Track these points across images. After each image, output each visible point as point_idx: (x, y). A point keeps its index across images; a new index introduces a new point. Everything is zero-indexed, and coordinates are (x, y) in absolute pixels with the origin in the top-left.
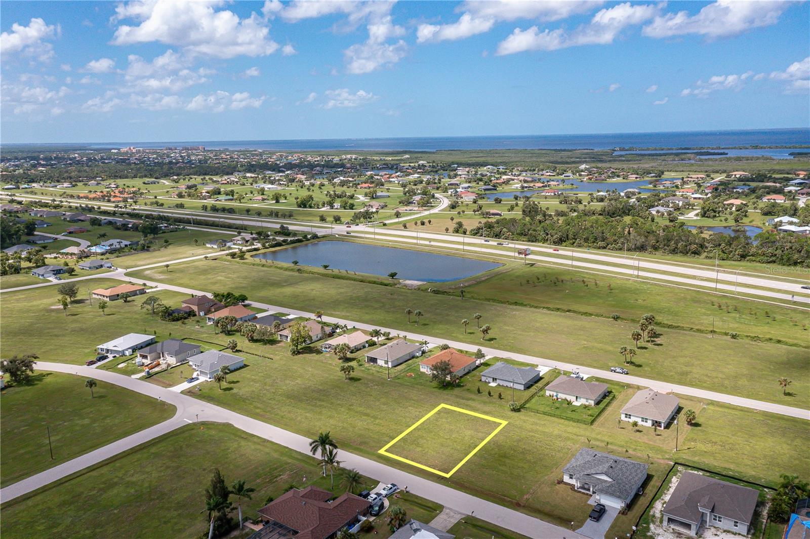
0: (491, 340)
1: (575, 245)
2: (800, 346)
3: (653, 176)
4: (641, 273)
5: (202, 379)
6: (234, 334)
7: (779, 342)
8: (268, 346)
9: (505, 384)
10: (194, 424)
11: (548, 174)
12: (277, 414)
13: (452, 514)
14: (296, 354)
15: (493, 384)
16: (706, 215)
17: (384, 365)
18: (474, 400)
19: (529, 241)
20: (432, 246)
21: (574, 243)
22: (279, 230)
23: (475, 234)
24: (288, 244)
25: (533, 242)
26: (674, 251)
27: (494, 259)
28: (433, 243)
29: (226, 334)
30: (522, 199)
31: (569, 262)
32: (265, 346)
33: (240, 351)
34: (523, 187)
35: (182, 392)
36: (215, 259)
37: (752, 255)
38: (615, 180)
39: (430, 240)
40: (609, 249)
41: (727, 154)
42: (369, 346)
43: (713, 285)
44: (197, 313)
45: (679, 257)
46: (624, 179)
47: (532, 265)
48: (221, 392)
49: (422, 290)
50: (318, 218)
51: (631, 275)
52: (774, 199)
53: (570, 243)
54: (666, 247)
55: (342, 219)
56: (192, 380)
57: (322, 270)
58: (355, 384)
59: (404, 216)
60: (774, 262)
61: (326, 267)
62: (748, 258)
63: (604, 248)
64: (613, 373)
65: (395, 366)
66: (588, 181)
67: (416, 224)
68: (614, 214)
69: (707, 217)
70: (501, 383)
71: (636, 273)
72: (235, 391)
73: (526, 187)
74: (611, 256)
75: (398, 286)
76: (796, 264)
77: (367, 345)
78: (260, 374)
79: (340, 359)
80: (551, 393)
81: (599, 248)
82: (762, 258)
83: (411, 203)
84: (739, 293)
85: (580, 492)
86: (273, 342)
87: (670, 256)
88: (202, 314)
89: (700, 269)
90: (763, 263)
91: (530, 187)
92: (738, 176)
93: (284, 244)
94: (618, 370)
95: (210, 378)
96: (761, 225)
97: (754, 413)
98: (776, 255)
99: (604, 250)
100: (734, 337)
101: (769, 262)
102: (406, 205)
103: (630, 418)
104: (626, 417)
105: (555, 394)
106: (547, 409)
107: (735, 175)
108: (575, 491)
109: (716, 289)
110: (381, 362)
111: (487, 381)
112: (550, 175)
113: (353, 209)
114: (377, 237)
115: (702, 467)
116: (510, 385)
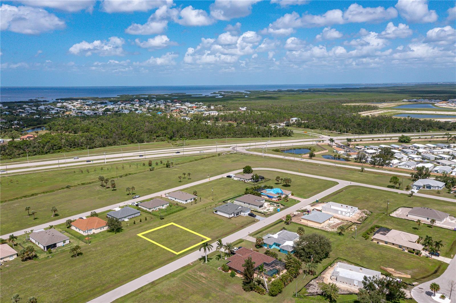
9: (131, 217)
15: (127, 220)
43: (57, 166)
60: (36, 154)
76: (46, 153)
90: (32, 156)
94: (137, 197)
98: (35, 151)
105: (154, 209)
109: (59, 168)
111: (122, 220)
116: (133, 216)
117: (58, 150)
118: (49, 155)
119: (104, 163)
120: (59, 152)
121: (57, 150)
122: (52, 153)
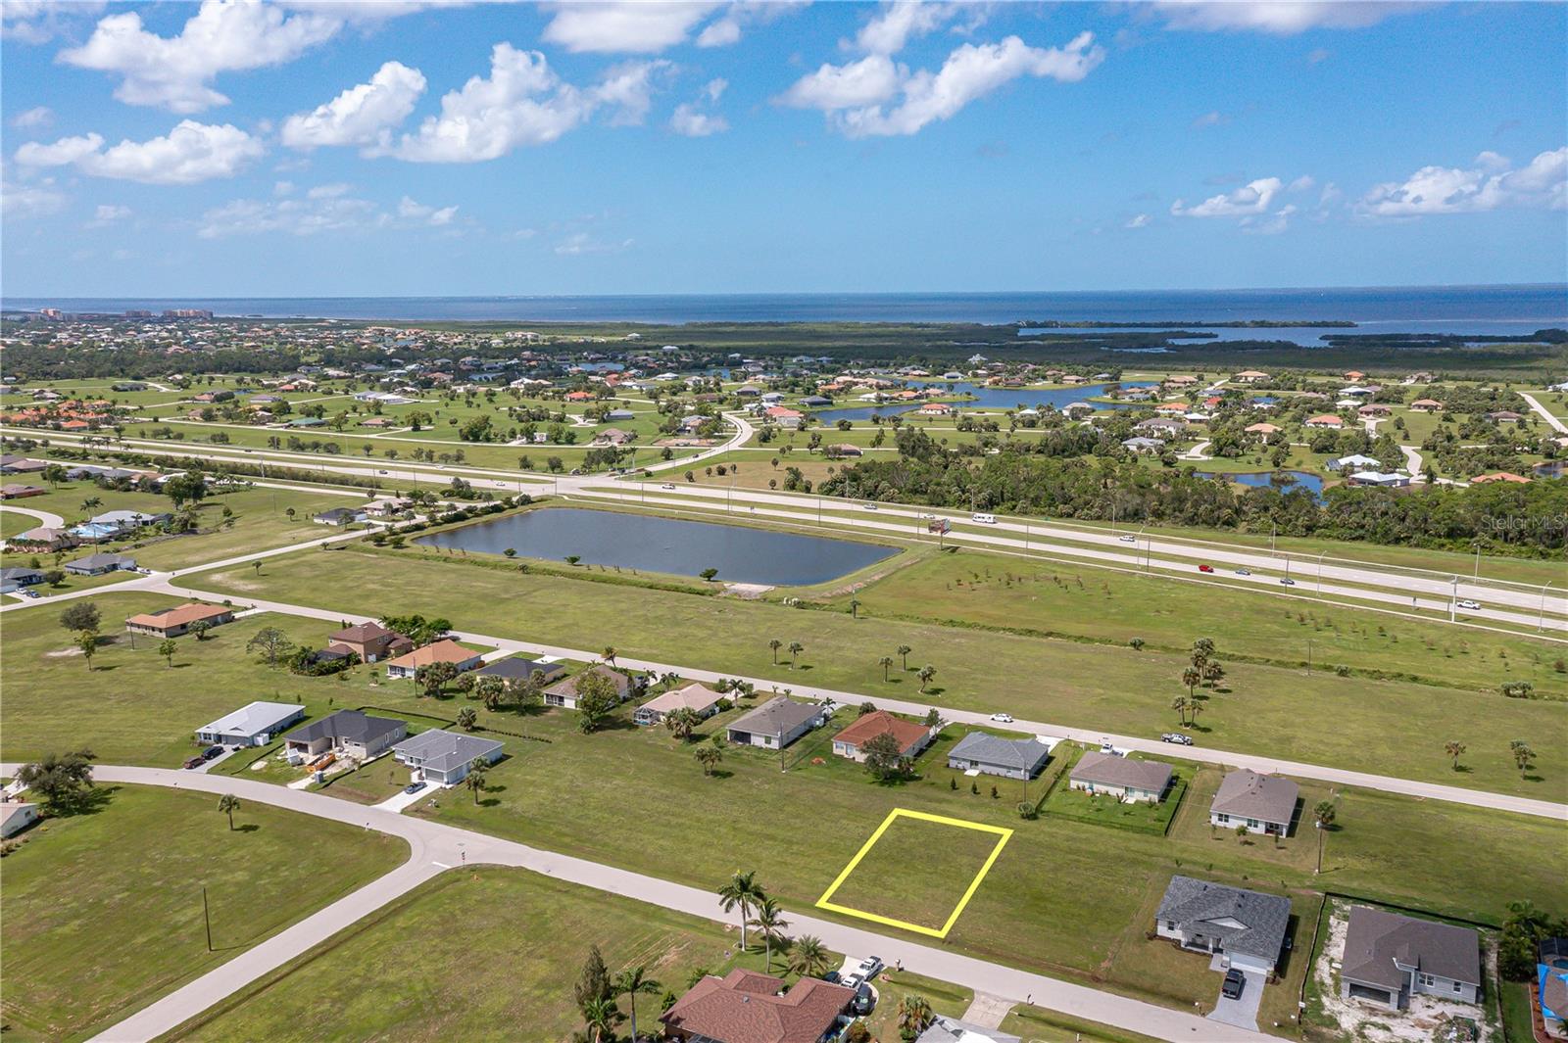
0: (936, 692)
1: (1017, 510)
2: (1451, 685)
3: (1106, 379)
4: (1153, 563)
5: (433, 785)
6: (452, 697)
7: (1415, 679)
8: (529, 718)
9: (995, 770)
10: (457, 870)
11: (917, 372)
12: (605, 845)
13: (992, 1002)
14: (592, 731)
15: (972, 772)
16: (1223, 453)
17: (765, 745)
18: (949, 802)
19: (931, 504)
20: (755, 516)
21: (1014, 507)
22: (451, 488)
23: (829, 492)
24: (477, 515)
25: (938, 505)
26: (1192, 521)
27: (882, 540)
28: (757, 511)
29: (437, 697)
30: (887, 422)
31: (1021, 544)
32: (524, 718)
33: (483, 729)
34: (880, 399)
35: (404, 812)
36: (343, 549)
37: (1326, 527)
38: (1039, 384)
39: (753, 505)
40: (1079, 518)
41: (1216, 336)
42: (721, 710)
44: (363, 658)
45: (1202, 531)
46: (1055, 382)
47: (954, 550)
48: (480, 808)
49: (771, 602)
50: (518, 464)
51: (1134, 566)
52: (1325, 424)
53: (1008, 508)
54: (1177, 513)
55: (566, 465)
56: (415, 788)
57: (567, 567)
58: (727, 782)
59: (680, 457)
60: (1362, 538)
61: (573, 560)
62: (1318, 531)
63: (1070, 516)
64: (1167, 744)
65: (786, 747)
66: (993, 386)
67: (709, 472)
68: (1063, 451)
69: (1225, 456)
70: (988, 769)
71: (1143, 561)
72: (505, 805)
73: (886, 399)
74: (1086, 531)
75: (722, 594)
76: (1397, 541)
77: (717, 709)
78: (539, 771)
79: (677, 737)
80: (1081, 784)
81: (1061, 516)
82: (1343, 530)
83: (682, 430)
84: (1324, 595)
85: (1190, 951)
86: (535, 710)
87: (1187, 529)
88: (373, 658)
89: (1245, 552)
90: (1344, 540)
91: (893, 398)
92: (1250, 379)
93: (469, 515)
94: (1175, 739)
95: (448, 783)
96: (1317, 471)
97: (1415, 801)
98: (1363, 527)
99: (1069, 520)
100: (1343, 673)
101: (1353, 539)
102: (675, 435)
103: (1227, 821)
104: (1220, 820)
105: (1087, 785)
106: (1081, 812)
107: (1246, 377)
108: (1183, 949)
109: (1286, 589)
110: (757, 741)
111: (960, 766)
112: (920, 375)
113: (573, 444)
114: (647, 499)
115: (1370, 897)
116: (1003, 772)
117: (1443, 540)
118: (1402, 551)
119: (1447, 615)
120: (1443, 545)
121: (1437, 540)
122: (1417, 546)
